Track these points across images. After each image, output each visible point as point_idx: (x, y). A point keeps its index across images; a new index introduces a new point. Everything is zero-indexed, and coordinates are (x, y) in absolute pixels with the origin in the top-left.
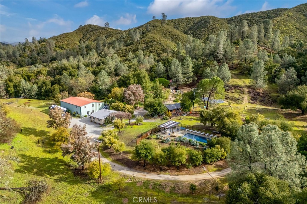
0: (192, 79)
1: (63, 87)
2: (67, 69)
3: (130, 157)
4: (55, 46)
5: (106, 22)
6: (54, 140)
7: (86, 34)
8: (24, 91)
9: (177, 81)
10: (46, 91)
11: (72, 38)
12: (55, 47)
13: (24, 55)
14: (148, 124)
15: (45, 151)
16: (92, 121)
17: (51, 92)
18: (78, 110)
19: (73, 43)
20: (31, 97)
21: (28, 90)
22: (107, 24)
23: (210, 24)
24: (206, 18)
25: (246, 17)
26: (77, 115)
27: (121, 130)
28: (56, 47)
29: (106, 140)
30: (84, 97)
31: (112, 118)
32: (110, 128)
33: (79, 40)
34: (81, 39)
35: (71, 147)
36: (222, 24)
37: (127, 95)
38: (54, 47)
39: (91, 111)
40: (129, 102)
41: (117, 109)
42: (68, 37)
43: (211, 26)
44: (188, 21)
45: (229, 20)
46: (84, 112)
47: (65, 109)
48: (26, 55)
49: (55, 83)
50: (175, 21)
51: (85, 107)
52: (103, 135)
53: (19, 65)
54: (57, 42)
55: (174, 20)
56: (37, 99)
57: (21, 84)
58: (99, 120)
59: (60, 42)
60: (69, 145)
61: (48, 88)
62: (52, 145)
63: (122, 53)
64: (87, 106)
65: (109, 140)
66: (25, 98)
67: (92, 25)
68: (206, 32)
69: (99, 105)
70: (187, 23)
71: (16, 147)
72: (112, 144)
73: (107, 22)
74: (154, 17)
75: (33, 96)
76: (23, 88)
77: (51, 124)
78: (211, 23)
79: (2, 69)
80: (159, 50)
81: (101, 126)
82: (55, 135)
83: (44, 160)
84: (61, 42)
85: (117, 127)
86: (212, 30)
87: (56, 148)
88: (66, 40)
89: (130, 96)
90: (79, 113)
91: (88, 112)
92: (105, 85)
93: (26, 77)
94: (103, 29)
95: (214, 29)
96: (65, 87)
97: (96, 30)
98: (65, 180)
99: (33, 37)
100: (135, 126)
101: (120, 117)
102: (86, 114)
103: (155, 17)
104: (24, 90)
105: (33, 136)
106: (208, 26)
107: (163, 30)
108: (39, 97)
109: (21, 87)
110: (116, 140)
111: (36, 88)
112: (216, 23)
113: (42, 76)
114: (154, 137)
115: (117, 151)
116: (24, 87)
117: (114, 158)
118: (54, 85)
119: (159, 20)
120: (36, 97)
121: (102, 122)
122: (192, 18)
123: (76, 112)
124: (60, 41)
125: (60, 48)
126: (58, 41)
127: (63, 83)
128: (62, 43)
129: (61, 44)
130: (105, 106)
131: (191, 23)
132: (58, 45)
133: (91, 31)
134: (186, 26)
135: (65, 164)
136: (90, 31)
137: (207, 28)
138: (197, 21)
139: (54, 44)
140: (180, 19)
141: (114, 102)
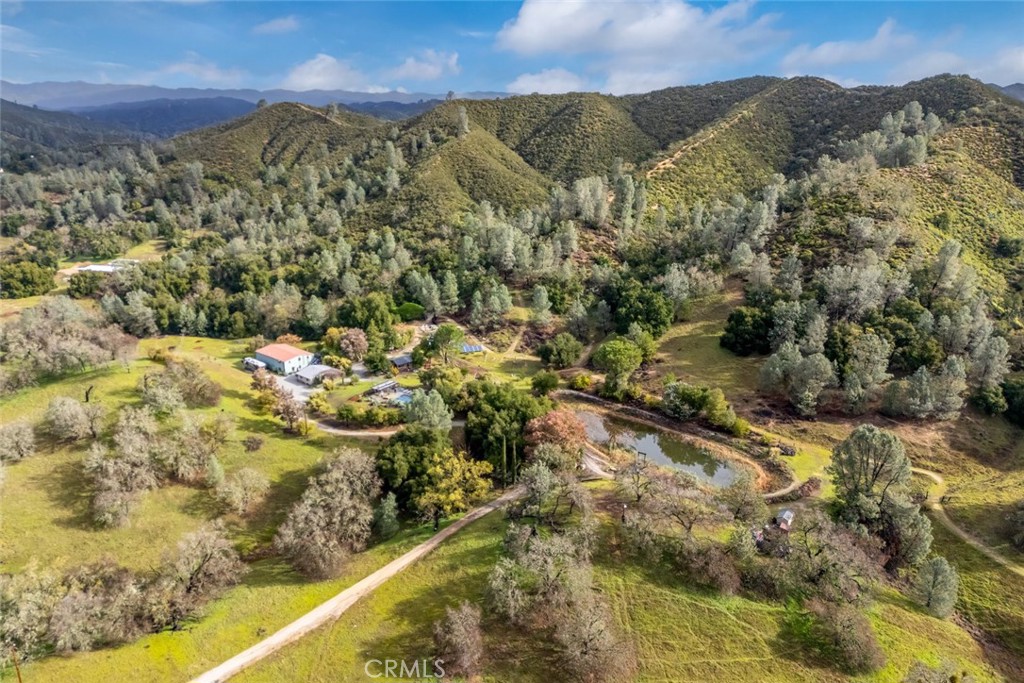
0: (457, 306)
1: (249, 316)
2: (248, 270)
3: (334, 418)
4: (203, 175)
6: (261, 403)
7: (279, 134)
8: (185, 325)
9: (434, 310)
10: (222, 325)
11: (243, 148)
14: (366, 384)
15: (254, 414)
16: (299, 380)
17: (231, 326)
18: (280, 366)
19: (247, 165)
20: (197, 334)
21: (192, 322)
23: (580, 123)
24: (578, 100)
26: (279, 372)
27: (331, 391)
28: (206, 177)
29: (313, 402)
30: (287, 343)
31: (323, 378)
32: (320, 390)
33: (261, 150)
34: (265, 149)
35: (281, 409)
36: (609, 123)
37: (343, 345)
38: (202, 178)
39: (296, 367)
40: (345, 354)
41: (330, 363)
43: (583, 127)
44: (536, 105)
45: (639, 104)
46: (288, 369)
47: (264, 365)
49: (236, 310)
50: (503, 105)
51: (290, 362)
52: (311, 398)
53: (133, 240)
55: (502, 101)
58: (307, 380)
59: (215, 163)
60: (279, 407)
61: (224, 319)
62: (260, 408)
63: (360, 224)
64: (291, 360)
65: (317, 403)
66: (187, 335)
67: (292, 104)
68: (568, 144)
69: (308, 358)
70: (532, 112)
71: (227, 410)
72: (318, 406)
75: (200, 331)
76: (184, 320)
77: (255, 386)
78: (584, 118)
80: (430, 224)
81: (310, 386)
82: (260, 398)
83: (256, 421)
84: (217, 163)
85: (326, 388)
86: (583, 139)
87: (264, 410)
88: (230, 157)
89: (348, 347)
90: (282, 370)
91: (293, 369)
92: (318, 320)
93: (172, 287)
95: (588, 137)
96: (252, 316)
97: (304, 121)
98: (277, 436)
100: (349, 387)
101: (332, 377)
102: (291, 371)
104: (186, 323)
105: (237, 399)
106: (574, 128)
107: (457, 153)
108: (210, 333)
109: (180, 317)
110: (324, 403)
111: (205, 319)
112: (596, 119)
114: (365, 399)
115: (324, 413)
116: (186, 318)
117: (320, 420)
118: (235, 314)
120: (206, 334)
121: (311, 382)
122: (547, 98)
123: (278, 369)
125: (214, 180)
127: (248, 309)
128: (220, 164)
129: (216, 170)
130: (315, 360)
131: (542, 112)
132: (210, 173)
133: (290, 125)
134: (529, 121)
135: (275, 424)
136: (287, 123)
137: (573, 134)
138: (555, 109)
141: (327, 354)
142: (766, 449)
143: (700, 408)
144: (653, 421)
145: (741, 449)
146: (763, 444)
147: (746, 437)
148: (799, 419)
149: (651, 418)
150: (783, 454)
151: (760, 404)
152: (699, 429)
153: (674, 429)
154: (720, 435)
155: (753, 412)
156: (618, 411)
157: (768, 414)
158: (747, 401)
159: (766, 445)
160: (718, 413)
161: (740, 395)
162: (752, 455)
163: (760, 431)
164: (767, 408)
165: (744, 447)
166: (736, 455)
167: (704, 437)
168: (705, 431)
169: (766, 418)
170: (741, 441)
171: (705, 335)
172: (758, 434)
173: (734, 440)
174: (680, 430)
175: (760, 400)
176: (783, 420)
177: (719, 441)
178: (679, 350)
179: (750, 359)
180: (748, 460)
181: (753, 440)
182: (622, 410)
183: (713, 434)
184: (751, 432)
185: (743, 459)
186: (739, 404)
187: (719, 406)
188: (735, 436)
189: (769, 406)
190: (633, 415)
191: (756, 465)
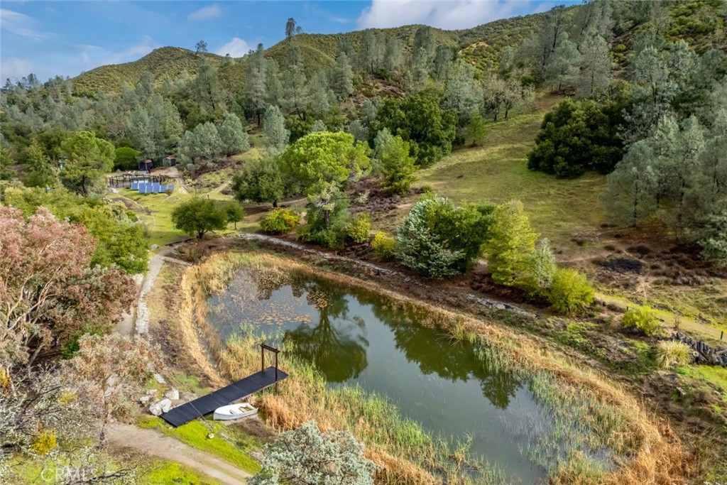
4: (74, 92)
5: (198, 41)
12: (72, 95)
19: (118, 88)
22: (202, 45)
23: (408, 44)
24: (408, 29)
25: (500, 26)
38: (70, 95)
42: (109, 73)
59: (87, 85)
73: (202, 41)
84: (90, 85)
88: (103, 81)
94: (193, 56)
103: (301, 28)
119: (309, 35)
124: (88, 83)
126: (83, 83)
128: (93, 86)
129: (88, 89)
132: (80, 91)
142: (641, 346)
143: (474, 250)
144: (379, 281)
145: (572, 344)
146: (632, 331)
147: (581, 314)
148: (712, 274)
149: (377, 277)
150: (697, 361)
151: (609, 248)
152: (471, 296)
153: (417, 296)
154: (519, 311)
155: (597, 262)
156: (321, 264)
157: (634, 267)
158: (580, 243)
159: (641, 334)
160: (512, 256)
161: (565, 234)
162: (605, 362)
163: (620, 302)
164: (626, 254)
165: (580, 340)
166: (557, 361)
167: (481, 314)
168: (483, 301)
169: (629, 275)
170: (571, 324)
171: (506, 160)
172: (612, 308)
173: (551, 321)
174: (429, 299)
175: (610, 242)
176: (673, 279)
177: (517, 323)
178: (460, 177)
179: (582, 181)
180: (591, 376)
181: (601, 321)
182: (330, 263)
183: (501, 306)
184: (595, 303)
185: (579, 373)
186: (565, 248)
187: (516, 241)
188: (556, 313)
189: (630, 250)
190: (344, 271)
191: (619, 393)
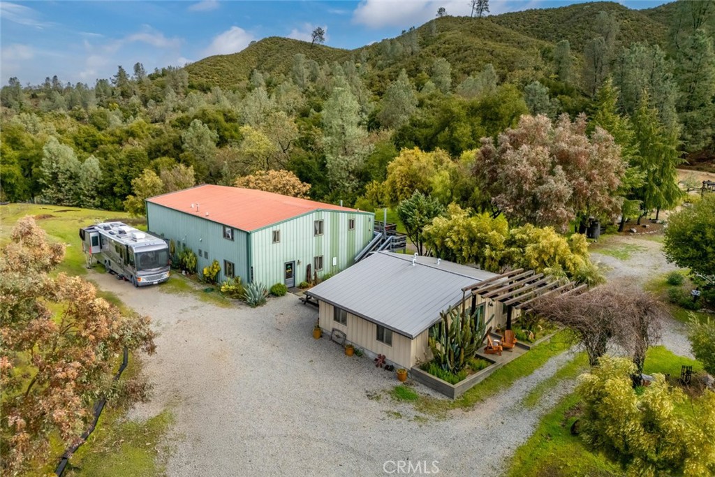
4: (188, 84)
7: (266, 60)
8: (54, 179)
11: (231, 67)
12: (189, 87)
13: (110, 105)
16: (324, 331)
18: (231, 252)
20: (77, 201)
21: (68, 173)
24: (588, 6)
26: (227, 284)
28: (191, 87)
30: (267, 190)
33: (249, 72)
34: (252, 72)
36: (638, 21)
38: (187, 87)
39: (306, 259)
42: (222, 64)
46: (266, 266)
48: (115, 104)
51: (276, 236)
54: (194, 75)
55: (496, 17)
56: (97, 207)
57: (45, 151)
58: (384, 333)
59: (201, 77)
64: (285, 229)
66: (57, 202)
67: (280, 38)
69: (352, 224)
70: (533, 23)
73: (320, 29)
74: (441, 10)
75: (85, 195)
76: (52, 168)
79: (27, 124)
84: (205, 76)
88: (217, 73)
90: (241, 271)
91: (289, 268)
94: (309, 46)
99: (138, 64)
102: (279, 277)
104: (55, 176)
108: (104, 200)
109: (44, 163)
111: (97, 168)
113: (136, 142)
116: (55, 165)
118: (158, 160)
120: (97, 201)
121: (404, 356)
122: (547, 10)
123: (222, 266)
124: (202, 73)
125: (200, 90)
126: (196, 74)
128: (207, 77)
129: (203, 81)
130: (380, 234)
132: (195, 83)
136: (275, 51)
139: (186, 80)
140: (511, 14)
